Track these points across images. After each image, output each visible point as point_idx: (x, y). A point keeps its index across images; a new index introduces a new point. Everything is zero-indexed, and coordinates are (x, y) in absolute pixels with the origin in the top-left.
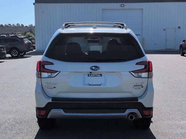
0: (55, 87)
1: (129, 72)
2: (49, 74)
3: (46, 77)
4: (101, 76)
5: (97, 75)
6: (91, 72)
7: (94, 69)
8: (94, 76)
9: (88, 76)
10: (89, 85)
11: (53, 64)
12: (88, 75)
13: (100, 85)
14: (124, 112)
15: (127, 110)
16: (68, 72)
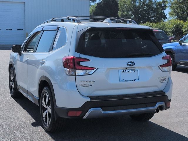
0: (91, 85)
1: (158, 66)
2: (85, 71)
3: (81, 74)
4: (135, 71)
5: (130, 70)
6: (126, 68)
7: (131, 64)
8: (128, 72)
9: (124, 72)
10: (125, 81)
11: (89, 60)
12: (123, 70)
13: (134, 80)
14: (155, 106)
15: (157, 103)
16: (106, 69)
